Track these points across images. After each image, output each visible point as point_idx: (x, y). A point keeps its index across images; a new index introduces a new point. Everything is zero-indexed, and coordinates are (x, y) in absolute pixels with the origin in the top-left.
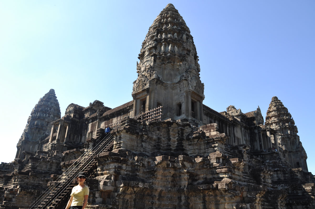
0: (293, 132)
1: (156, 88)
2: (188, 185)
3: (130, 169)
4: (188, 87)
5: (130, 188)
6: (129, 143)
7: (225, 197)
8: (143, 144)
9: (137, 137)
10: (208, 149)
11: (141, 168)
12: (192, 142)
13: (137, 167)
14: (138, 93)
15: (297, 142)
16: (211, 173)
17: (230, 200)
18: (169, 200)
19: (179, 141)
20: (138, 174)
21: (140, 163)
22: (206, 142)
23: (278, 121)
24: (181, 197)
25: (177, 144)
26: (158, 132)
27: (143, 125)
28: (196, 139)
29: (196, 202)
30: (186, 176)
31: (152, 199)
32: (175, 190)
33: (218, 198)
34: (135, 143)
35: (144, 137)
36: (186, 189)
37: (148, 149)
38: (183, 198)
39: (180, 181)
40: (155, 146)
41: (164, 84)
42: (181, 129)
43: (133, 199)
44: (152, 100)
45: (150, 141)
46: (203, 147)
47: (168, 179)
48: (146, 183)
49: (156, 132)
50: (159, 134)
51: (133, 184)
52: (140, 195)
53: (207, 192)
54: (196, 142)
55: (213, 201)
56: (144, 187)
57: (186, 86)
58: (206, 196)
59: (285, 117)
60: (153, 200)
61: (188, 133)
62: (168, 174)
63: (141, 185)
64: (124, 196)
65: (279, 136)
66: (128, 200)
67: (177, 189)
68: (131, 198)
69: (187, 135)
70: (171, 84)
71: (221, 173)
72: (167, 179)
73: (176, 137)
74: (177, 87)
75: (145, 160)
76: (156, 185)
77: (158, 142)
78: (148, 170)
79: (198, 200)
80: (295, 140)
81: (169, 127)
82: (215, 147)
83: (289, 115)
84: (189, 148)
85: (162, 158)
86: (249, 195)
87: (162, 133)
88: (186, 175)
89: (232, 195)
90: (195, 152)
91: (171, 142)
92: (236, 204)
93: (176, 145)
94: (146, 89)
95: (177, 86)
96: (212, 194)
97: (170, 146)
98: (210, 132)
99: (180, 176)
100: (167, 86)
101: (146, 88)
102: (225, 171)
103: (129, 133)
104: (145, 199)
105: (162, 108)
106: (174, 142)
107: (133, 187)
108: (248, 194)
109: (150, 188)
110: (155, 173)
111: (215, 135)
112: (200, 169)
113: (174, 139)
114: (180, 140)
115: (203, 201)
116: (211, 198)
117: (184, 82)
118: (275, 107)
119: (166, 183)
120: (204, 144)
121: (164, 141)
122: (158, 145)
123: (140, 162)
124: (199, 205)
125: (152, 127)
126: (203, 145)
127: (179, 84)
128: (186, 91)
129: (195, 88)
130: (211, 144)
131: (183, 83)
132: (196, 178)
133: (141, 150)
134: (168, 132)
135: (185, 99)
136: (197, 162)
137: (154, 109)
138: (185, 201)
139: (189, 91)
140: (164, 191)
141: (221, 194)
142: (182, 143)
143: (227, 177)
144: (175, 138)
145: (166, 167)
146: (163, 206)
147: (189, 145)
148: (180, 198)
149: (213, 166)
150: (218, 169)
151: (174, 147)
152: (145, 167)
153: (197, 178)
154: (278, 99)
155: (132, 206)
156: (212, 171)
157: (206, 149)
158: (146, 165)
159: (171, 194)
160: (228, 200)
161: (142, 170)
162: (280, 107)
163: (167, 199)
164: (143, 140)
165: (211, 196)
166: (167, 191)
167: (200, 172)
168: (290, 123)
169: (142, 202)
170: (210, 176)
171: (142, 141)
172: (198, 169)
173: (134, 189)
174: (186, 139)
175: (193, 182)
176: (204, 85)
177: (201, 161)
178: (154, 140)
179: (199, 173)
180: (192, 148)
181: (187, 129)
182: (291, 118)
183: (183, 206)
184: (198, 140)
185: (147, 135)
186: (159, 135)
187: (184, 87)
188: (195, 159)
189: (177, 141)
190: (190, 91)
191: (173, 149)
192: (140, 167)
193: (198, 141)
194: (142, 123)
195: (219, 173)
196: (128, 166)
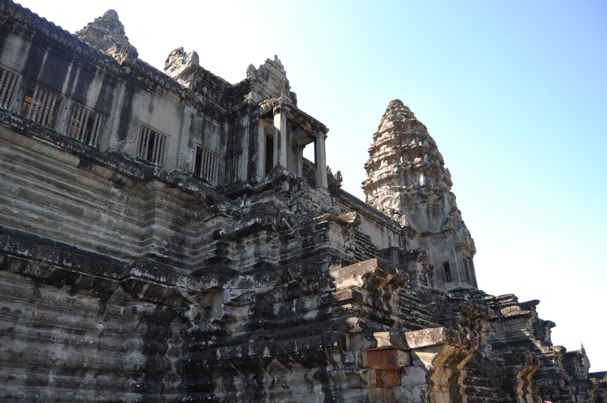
23: (394, 152)
59: (413, 142)
65: (396, 192)
80: (440, 203)
118: (391, 121)
168: (426, 156)
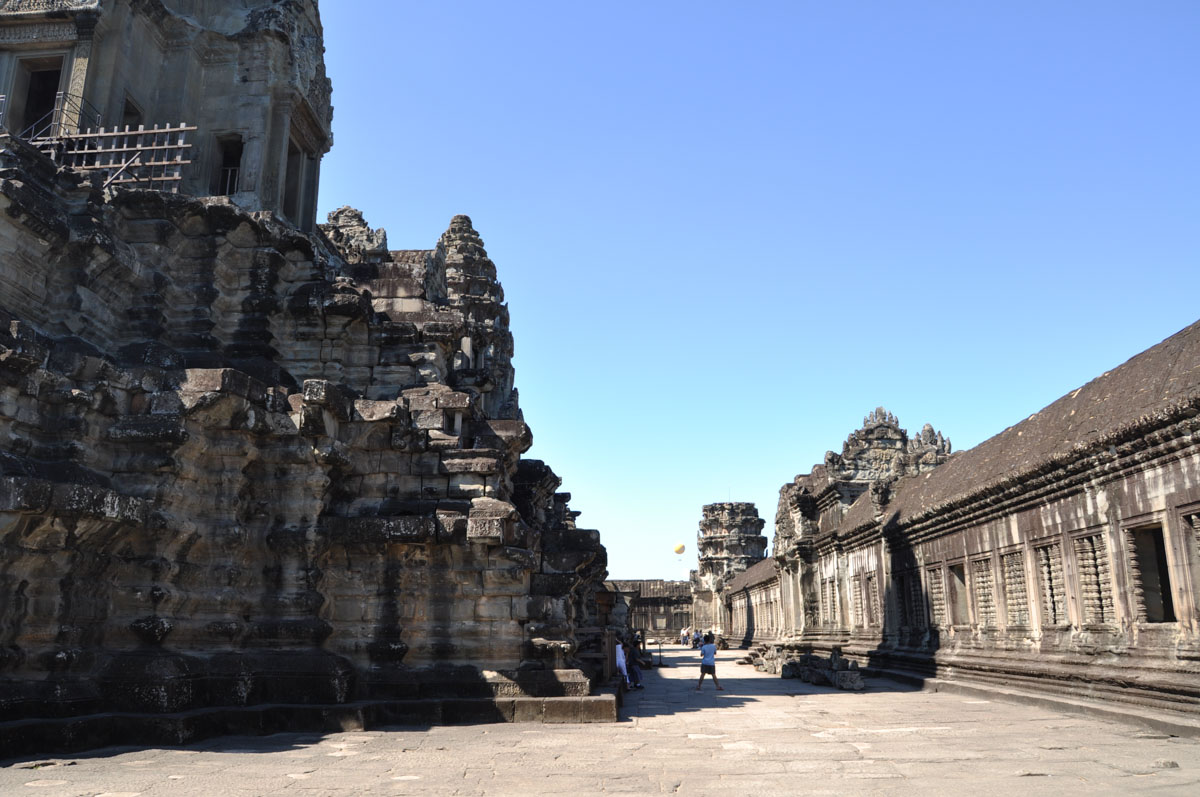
0: (502, 351)
1: (129, 28)
2: (323, 514)
3: (34, 419)
4: (286, 73)
5: (49, 520)
6: (14, 278)
7: (487, 572)
8: (83, 297)
9: (52, 249)
10: (388, 369)
11: (91, 417)
12: (316, 325)
13: (77, 413)
14: (16, 17)
15: (507, 392)
16: (414, 469)
17: (501, 583)
18: (229, 584)
19: (254, 311)
20: (79, 446)
21: (92, 393)
22: (384, 335)
24: (279, 569)
25: (242, 323)
26: (157, 248)
27: (88, 195)
28: (340, 317)
29: (349, 593)
30: (319, 478)
31: (153, 579)
32: (255, 535)
33: (452, 575)
34: (39, 284)
35: (93, 257)
36: (318, 533)
37: (99, 325)
38: (292, 572)
39: (280, 499)
40: (131, 314)
41: (166, 20)
42: (273, 257)
43: (58, 579)
44: (104, 83)
45: (111, 283)
46: (361, 356)
47: (226, 484)
48: (132, 499)
49: (147, 245)
50: (159, 260)
51: (79, 502)
52: (94, 559)
53: (406, 548)
54: (334, 330)
55: (424, 586)
56: (123, 516)
57: (279, 64)
58: (401, 567)
59: (486, 296)
60: (156, 584)
61: (292, 282)
62: (226, 460)
63: (113, 509)
64: (11, 562)
66: (24, 583)
67: (266, 534)
68: (39, 573)
69: (295, 294)
70: (203, 31)
71: (466, 472)
72: (220, 484)
73: (237, 289)
74: (230, 56)
75: (120, 377)
76: (173, 508)
77: (153, 300)
78: (135, 433)
79: (357, 580)
81: (218, 234)
82: (422, 363)
83: (497, 290)
84: (295, 353)
85: (223, 379)
86: (549, 567)
87: (175, 257)
88: (319, 470)
89: (514, 564)
90: (326, 373)
91: (214, 311)
92: (526, 601)
93: (236, 328)
94: (73, 13)
95: (228, 51)
96: (424, 558)
97: (211, 325)
98: (392, 295)
99: (284, 472)
100: (182, 34)
101: (74, 8)
102: (485, 469)
103: (23, 218)
104: (109, 579)
105: (189, 136)
106: (227, 311)
107: (70, 519)
108: (545, 563)
109: (146, 521)
110: (177, 452)
111: (419, 316)
112: (368, 451)
113: (227, 299)
114: (259, 309)
115: (383, 588)
116: (419, 573)
117: (271, 45)
118: (460, 251)
119: (212, 503)
120: (369, 344)
121: (175, 297)
122: (155, 314)
123: (91, 388)
124: (363, 605)
125: (124, 217)
126: (361, 347)
127: (244, 48)
128: (275, 89)
129: (312, 90)
130: (403, 351)
131: (267, 49)
132: (347, 489)
133: (68, 323)
134: (207, 259)
135: (265, 126)
136: (366, 418)
137: (141, 127)
138: (300, 587)
139: (288, 91)
140: (202, 540)
141: (469, 559)
142: (267, 323)
143: (490, 493)
144: (230, 292)
145: (226, 424)
146: (195, 611)
147: (297, 340)
148: (274, 577)
149: (432, 443)
150: (453, 456)
151: (225, 334)
152: (114, 415)
153: (354, 489)
154: (471, 227)
155: (50, 613)
156: (419, 464)
157: (377, 369)
158: (121, 407)
159: (236, 552)
160: (494, 582)
161: (98, 429)
162: (477, 257)
163: (218, 579)
164: (86, 275)
165: (416, 567)
166: (219, 540)
167: (370, 462)
168: (498, 318)
169: (94, 595)
170: (412, 485)
171: (81, 279)
172: (361, 449)
173: (72, 528)
174: (289, 307)
175: (338, 506)
176: (331, 90)
177: (387, 415)
178: (132, 286)
179: (362, 464)
180: (310, 352)
181: (295, 263)
182: (503, 304)
183: (292, 609)
184: (349, 323)
185: (110, 253)
186: (163, 264)
187: (267, 68)
188: (357, 406)
189: (240, 308)
190: (292, 96)
191: (226, 343)
192: (88, 413)
193: (345, 326)
194: (87, 183)
195: (456, 474)
196: (23, 401)
